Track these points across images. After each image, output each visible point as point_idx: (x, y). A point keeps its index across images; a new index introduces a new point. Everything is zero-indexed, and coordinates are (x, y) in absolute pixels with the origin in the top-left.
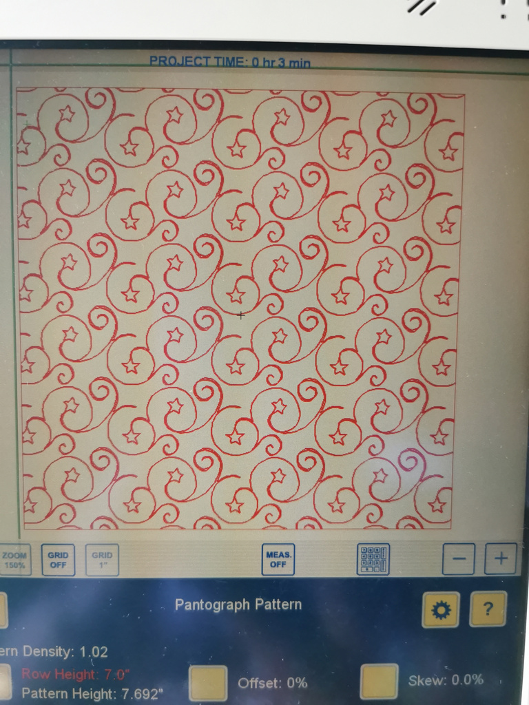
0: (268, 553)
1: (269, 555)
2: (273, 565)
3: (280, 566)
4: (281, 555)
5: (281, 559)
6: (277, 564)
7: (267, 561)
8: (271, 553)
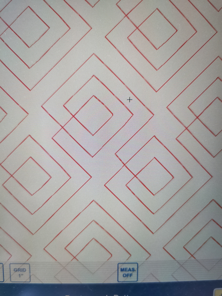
0: (121, 269)
1: (122, 270)
2: (125, 275)
3: (129, 276)
4: (130, 270)
5: (130, 272)
6: (127, 275)
7: (121, 274)
8: (124, 269)
